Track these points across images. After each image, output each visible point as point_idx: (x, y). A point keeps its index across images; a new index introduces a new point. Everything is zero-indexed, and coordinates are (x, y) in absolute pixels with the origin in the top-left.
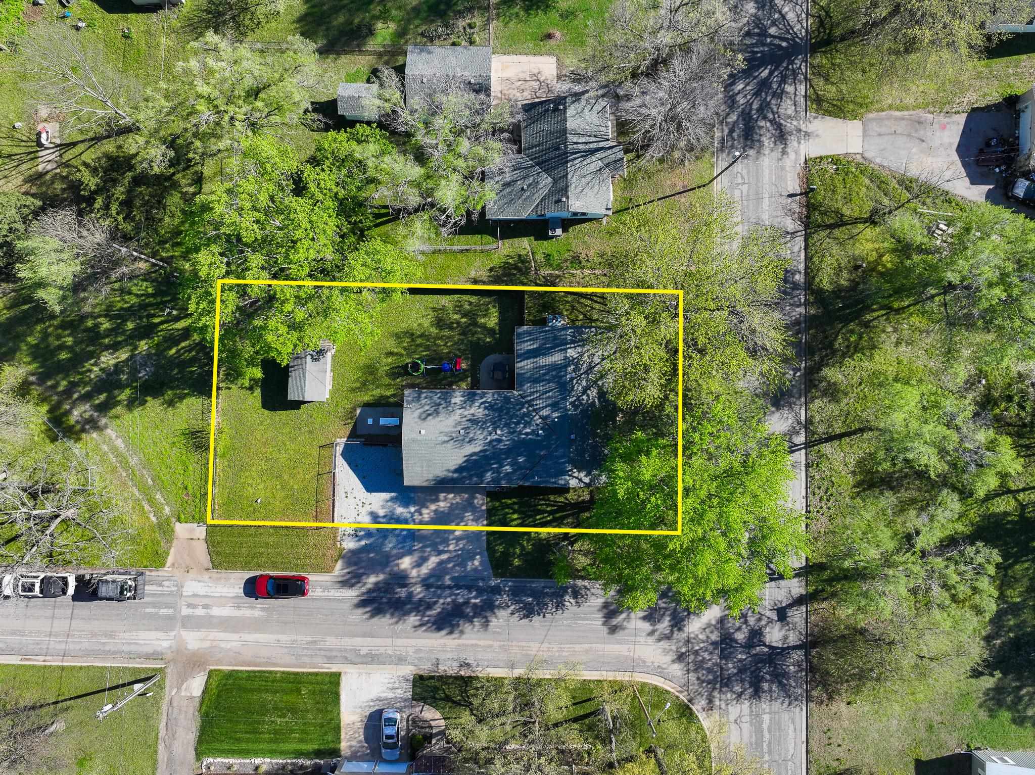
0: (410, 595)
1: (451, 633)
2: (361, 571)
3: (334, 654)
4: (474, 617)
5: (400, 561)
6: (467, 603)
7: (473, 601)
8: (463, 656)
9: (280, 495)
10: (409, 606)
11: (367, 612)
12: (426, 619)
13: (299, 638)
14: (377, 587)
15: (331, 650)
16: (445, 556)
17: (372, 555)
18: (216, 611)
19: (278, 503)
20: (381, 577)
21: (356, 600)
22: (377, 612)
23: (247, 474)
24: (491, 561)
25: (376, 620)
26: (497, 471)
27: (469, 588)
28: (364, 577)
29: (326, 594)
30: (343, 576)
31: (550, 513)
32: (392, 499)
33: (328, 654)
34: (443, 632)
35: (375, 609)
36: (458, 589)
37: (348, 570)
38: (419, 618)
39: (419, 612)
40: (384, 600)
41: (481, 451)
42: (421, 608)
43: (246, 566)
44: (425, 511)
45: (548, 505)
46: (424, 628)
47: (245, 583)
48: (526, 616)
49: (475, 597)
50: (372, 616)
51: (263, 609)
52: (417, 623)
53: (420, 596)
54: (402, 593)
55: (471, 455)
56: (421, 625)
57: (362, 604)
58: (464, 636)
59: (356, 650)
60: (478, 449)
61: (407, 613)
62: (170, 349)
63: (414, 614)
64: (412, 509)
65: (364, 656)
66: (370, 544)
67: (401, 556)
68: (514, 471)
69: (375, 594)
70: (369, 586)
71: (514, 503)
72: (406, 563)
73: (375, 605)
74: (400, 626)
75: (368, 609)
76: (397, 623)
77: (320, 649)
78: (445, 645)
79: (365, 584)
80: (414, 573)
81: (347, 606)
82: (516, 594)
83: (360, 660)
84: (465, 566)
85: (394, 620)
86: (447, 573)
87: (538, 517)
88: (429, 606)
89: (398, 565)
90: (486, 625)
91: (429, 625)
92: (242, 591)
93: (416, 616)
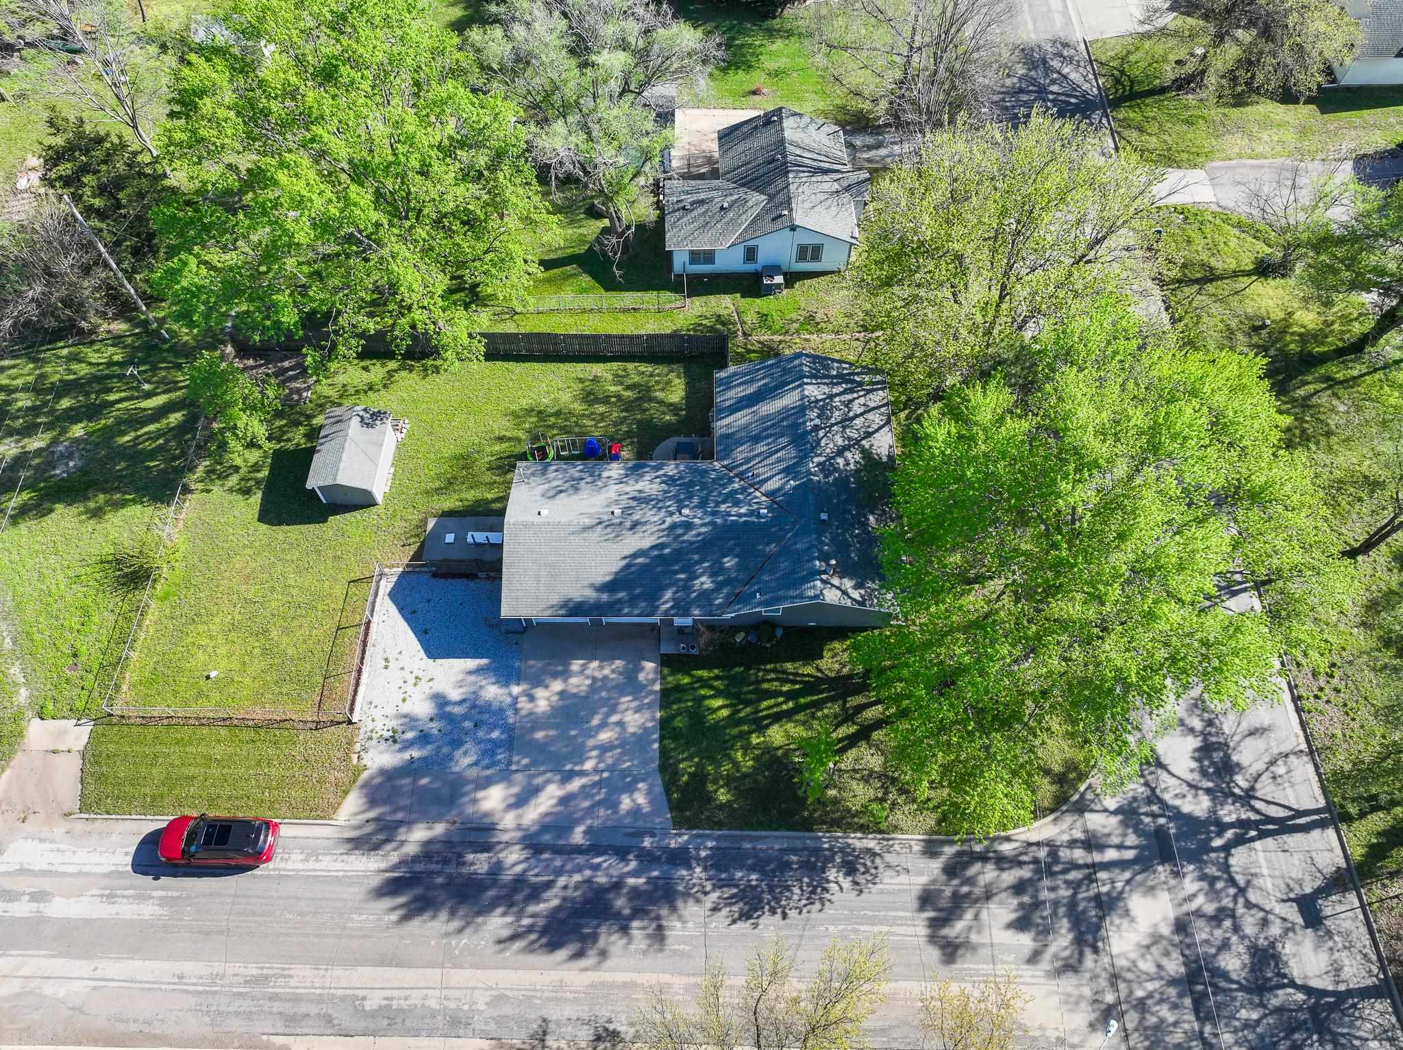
0: (497, 868)
1: (579, 955)
2: (400, 816)
3: (303, 1008)
4: (632, 917)
5: (480, 794)
6: (617, 885)
7: (631, 881)
8: (604, 1012)
9: (258, 665)
10: (491, 893)
11: (394, 909)
12: (526, 922)
13: (233, 968)
14: (429, 851)
15: (296, 999)
16: (575, 784)
17: (424, 781)
18: (59, 908)
19: (248, 681)
20: (439, 829)
21: (376, 881)
22: (421, 906)
23: (201, 628)
24: (668, 792)
25: (415, 924)
26: (687, 588)
27: (622, 853)
28: (402, 830)
29: (311, 865)
30: (359, 827)
31: (789, 696)
32: (478, 671)
33: (288, 1008)
34: (562, 954)
35: (415, 900)
36: (598, 855)
37: (371, 815)
38: (509, 919)
39: (511, 905)
40: (440, 880)
41: (653, 548)
42: (519, 897)
43: (152, 805)
44: (540, 693)
46: (519, 944)
47: (142, 843)
48: (745, 916)
49: (635, 874)
50: (406, 918)
51: (163, 902)
52: (506, 933)
53: (519, 869)
54: (479, 863)
55: (635, 555)
56: (514, 937)
57: (391, 887)
58: (608, 963)
59: (356, 997)
60: (646, 543)
61: (486, 910)
62: (124, 433)
63: (500, 910)
64: (516, 690)
65: (373, 1015)
66: (422, 759)
67: (486, 783)
68: (719, 587)
69: (419, 867)
70: (411, 849)
71: (717, 678)
72: (493, 799)
73: (418, 891)
74: (464, 940)
75: (402, 900)
76: (460, 931)
77: (274, 998)
78: (561, 985)
79: (403, 843)
80: (508, 820)
81: (357, 892)
82: (720, 864)
83: (362, 1024)
84: (613, 805)
85: (456, 924)
86: (578, 821)
87: (765, 704)
88: (536, 893)
89: (475, 801)
90: (659, 936)
91: (533, 937)
92: (129, 859)
93: (504, 914)
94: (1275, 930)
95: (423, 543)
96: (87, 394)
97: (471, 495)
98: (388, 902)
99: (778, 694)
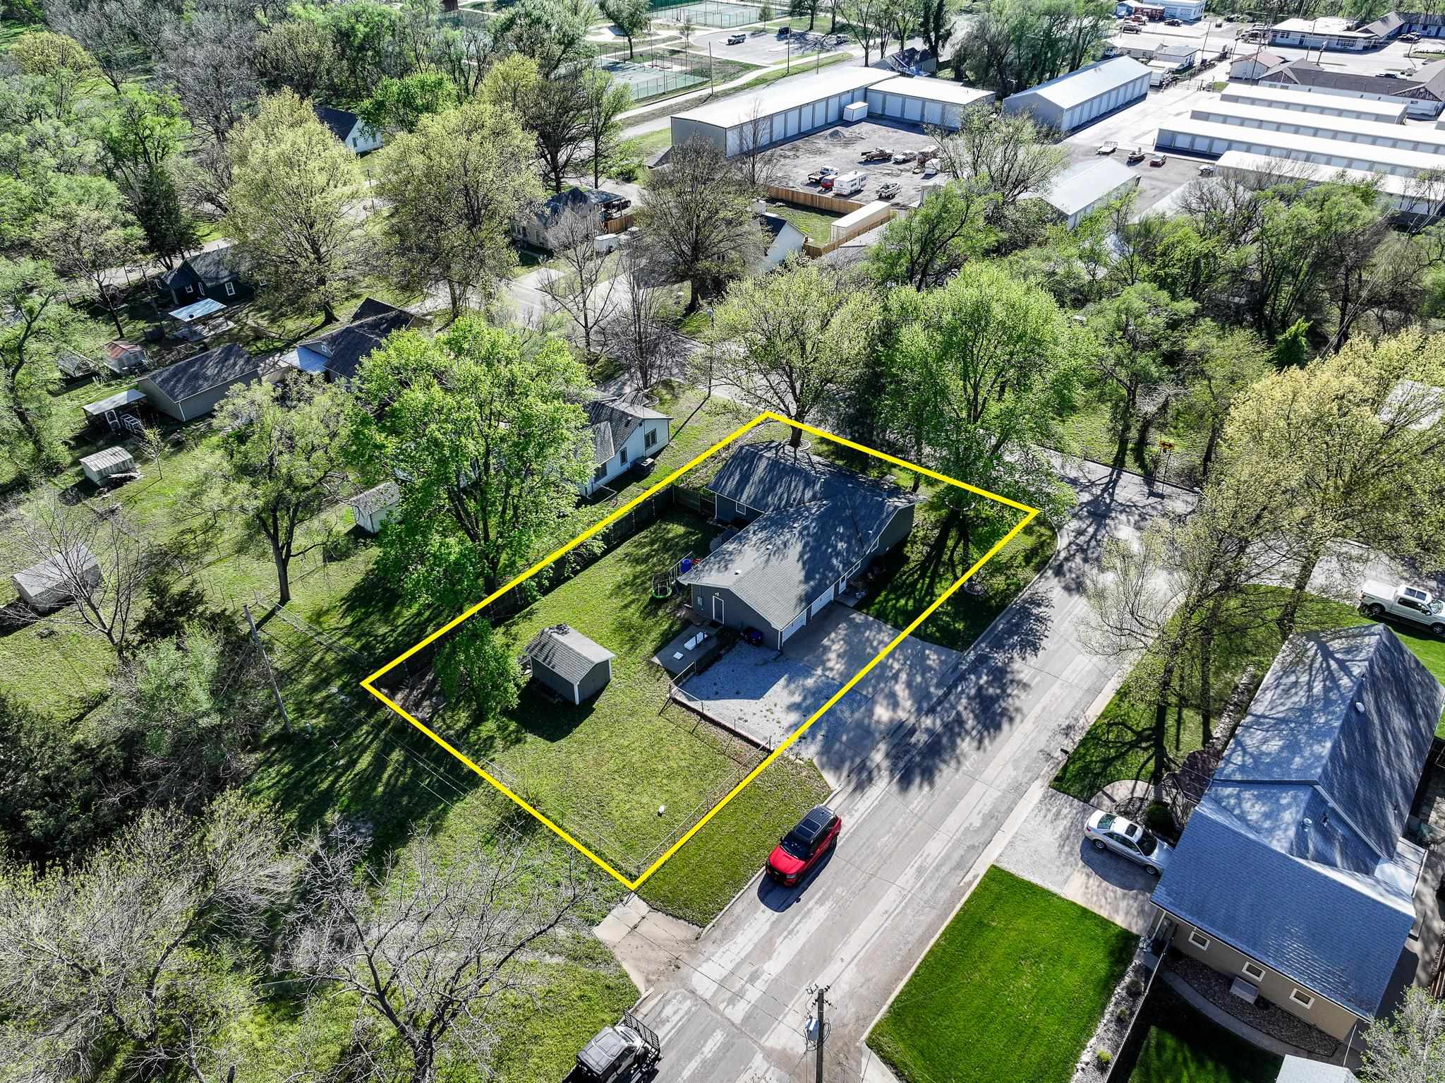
0: (929, 731)
1: (1011, 720)
2: (858, 760)
3: (956, 857)
4: (1004, 691)
5: (875, 718)
6: (980, 688)
7: (982, 682)
8: (1054, 725)
9: (677, 785)
10: (945, 740)
11: (921, 786)
12: (974, 733)
13: (901, 881)
14: (892, 756)
15: (948, 856)
16: (903, 676)
17: (844, 738)
18: (773, 967)
19: (685, 795)
20: (883, 747)
21: (894, 787)
22: (928, 775)
23: (613, 804)
24: (941, 645)
25: (939, 780)
26: (838, 554)
27: (962, 677)
28: (868, 763)
29: (857, 815)
30: (849, 782)
31: (922, 576)
32: (789, 681)
33: (953, 862)
34: (1005, 726)
35: (923, 774)
36: (956, 687)
37: (845, 774)
38: (968, 739)
39: (959, 734)
40: (918, 759)
41: (804, 547)
42: (957, 730)
43: (737, 883)
44: (830, 664)
45: (912, 575)
46: (986, 741)
47: (762, 900)
48: (1036, 649)
49: (979, 677)
50: (931, 784)
51: (821, 902)
52: (975, 744)
53: (938, 722)
54: (920, 738)
55: (801, 556)
56: (980, 741)
57: (905, 782)
58: (1025, 711)
59: (967, 829)
60: (799, 547)
61: (954, 746)
62: (375, 788)
63: (959, 741)
64: (819, 672)
65: (984, 824)
66: (828, 731)
67: (871, 713)
68: (849, 543)
69: (901, 765)
70: (885, 764)
71: (887, 596)
72: (882, 713)
73: (917, 771)
74: (967, 765)
75: (917, 780)
76: (959, 762)
77: (937, 869)
78: (1026, 736)
79: (878, 766)
80: (902, 715)
81: (896, 800)
82: (998, 645)
83: (988, 833)
84: (930, 668)
85: (953, 763)
86: (928, 687)
87: (919, 586)
88: (960, 721)
89: (878, 722)
90: (1025, 686)
91: (985, 733)
92: (769, 911)
93: (963, 740)
94: (1159, 507)
95: (667, 670)
96: (300, 800)
97: (655, 634)
98: (914, 789)
99: (916, 581)
